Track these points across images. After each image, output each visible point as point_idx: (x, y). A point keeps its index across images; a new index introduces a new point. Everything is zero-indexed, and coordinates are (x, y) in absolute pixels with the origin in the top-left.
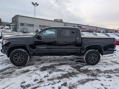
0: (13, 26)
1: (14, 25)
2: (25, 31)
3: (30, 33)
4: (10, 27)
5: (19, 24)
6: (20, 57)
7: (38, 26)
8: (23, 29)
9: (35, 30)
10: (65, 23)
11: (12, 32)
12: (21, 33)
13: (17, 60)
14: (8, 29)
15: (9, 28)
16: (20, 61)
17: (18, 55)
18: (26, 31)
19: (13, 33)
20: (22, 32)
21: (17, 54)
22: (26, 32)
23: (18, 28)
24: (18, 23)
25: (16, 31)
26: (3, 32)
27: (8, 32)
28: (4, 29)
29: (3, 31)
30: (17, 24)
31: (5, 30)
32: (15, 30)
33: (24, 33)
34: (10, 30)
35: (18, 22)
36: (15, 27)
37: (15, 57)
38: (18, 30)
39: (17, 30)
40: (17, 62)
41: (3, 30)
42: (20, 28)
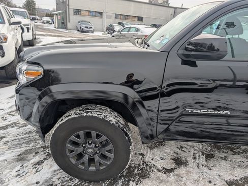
0: (59, 17)
1: (60, 14)
2: (83, 27)
3: (96, 34)
4: (52, 20)
5: (72, 12)
6: (93, 145)
7: (111, 16)
8: (79, 22)
9: (106, 25)
10: (175, 8)
11: (57, 31)
12: (76, 32)
13: (80, 156)
14: (48, 23)
15: (50, 20)
16: (93, 159)
17: (88, 135)
18: (86, 27)
19: (59, 31)
20: (78, 31)
21: (82, 133)
22: (87, 29)
23: (69, 22)
24: (69, 8)
25: (66, 28)
26: (39, 29)
27: (49, 30)
28: (42, 24)
29: (39, 27)
30: (66, 11)
31: (43, 26)
32: (63, 25)
33: (83, 32)
34: (53, 25)
35: (68, 5)
36: (63, 19)
37: (75, 144)
38: (69, 25)
39: (66, 25)
40: (83, 164)
41: (40, 25)
42: (73, 20)
